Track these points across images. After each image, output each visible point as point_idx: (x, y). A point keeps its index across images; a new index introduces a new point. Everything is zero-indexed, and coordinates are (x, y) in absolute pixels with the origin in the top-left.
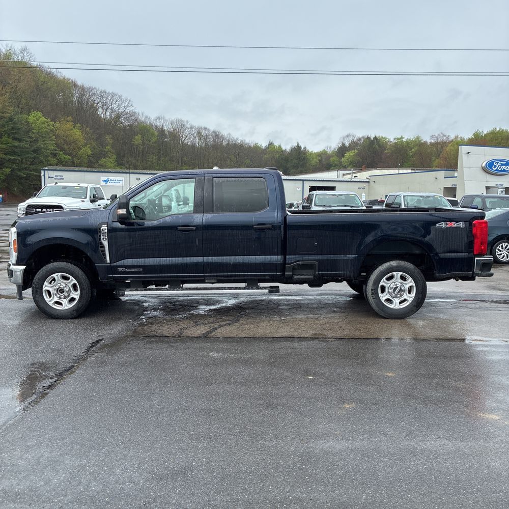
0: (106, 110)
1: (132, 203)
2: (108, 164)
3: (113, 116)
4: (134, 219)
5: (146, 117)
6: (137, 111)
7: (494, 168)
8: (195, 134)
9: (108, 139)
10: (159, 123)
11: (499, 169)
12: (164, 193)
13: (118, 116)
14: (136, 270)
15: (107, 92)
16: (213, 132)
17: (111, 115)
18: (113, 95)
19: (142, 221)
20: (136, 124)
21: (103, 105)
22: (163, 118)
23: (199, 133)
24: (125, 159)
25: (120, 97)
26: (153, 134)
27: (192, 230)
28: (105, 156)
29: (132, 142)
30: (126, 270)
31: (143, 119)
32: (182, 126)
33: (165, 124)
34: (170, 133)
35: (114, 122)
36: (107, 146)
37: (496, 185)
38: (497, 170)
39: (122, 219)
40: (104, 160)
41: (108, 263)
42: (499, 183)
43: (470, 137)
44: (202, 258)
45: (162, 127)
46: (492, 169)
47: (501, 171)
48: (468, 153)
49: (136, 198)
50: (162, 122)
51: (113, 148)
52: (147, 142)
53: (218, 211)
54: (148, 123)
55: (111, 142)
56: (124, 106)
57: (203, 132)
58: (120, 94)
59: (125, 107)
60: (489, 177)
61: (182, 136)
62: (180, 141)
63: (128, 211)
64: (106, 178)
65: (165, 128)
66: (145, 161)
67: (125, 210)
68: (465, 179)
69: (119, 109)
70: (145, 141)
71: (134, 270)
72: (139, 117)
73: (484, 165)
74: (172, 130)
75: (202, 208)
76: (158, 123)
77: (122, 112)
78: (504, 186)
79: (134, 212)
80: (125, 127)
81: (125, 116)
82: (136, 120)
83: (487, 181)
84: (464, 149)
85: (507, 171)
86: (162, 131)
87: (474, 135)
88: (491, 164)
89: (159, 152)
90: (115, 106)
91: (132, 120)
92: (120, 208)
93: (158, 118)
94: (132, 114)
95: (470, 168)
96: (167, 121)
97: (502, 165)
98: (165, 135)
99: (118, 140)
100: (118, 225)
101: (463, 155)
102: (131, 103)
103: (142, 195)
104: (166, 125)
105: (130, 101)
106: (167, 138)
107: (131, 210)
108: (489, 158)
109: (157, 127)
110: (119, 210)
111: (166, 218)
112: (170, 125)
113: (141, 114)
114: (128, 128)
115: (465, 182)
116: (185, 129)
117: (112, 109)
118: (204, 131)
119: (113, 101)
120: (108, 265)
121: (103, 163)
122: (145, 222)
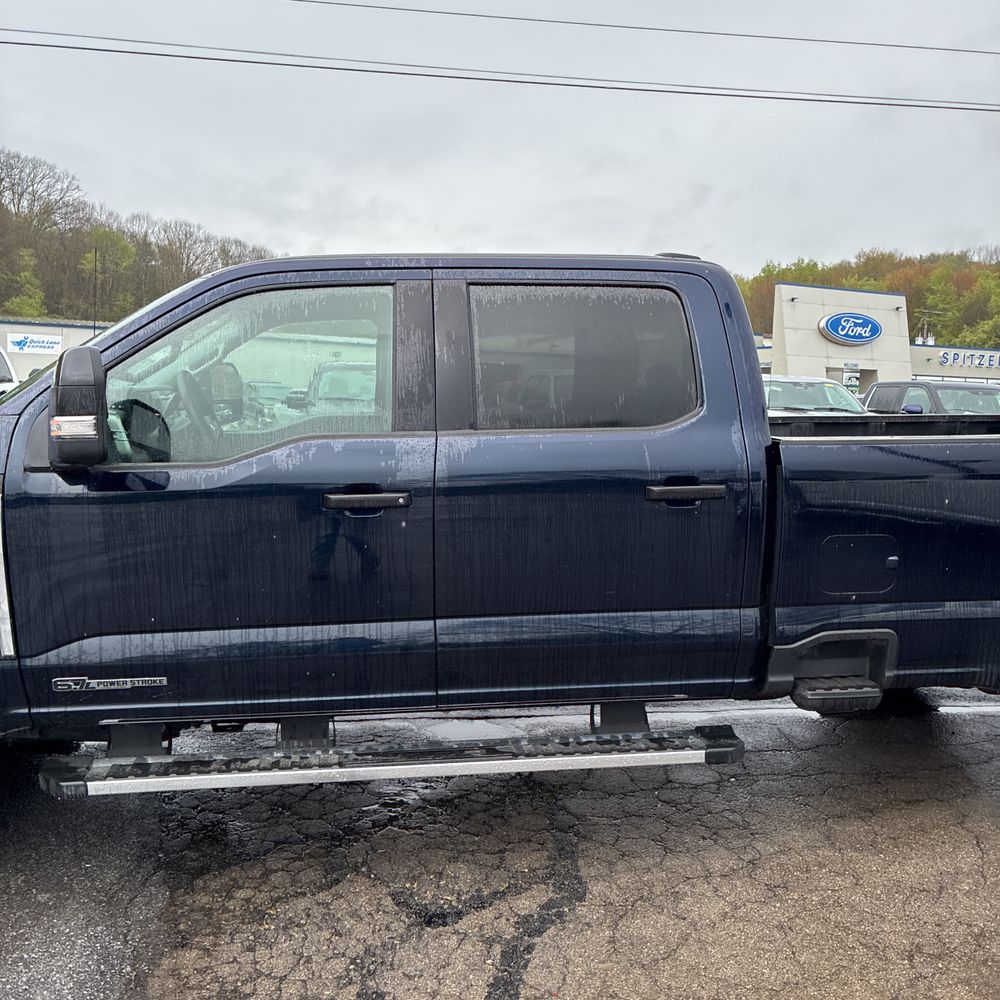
0: (22, 195)
1: (117, 389)
2: (26, 309)
3: (36, 209)
4: (127, 459)
5: (111, 214)
6: (89, 200)
7: (842, 330)
8: (216, 253)
9: (26, 257)
10: (138, 229)
11: (850, 332)
12: (226, 353)
13: (48, 210)
14: (139, 682)
15: (23, 157)
16: (253, 250)
17: (31, 206)
18: (36, 164)
19: (156, 467)
20: (87, 228)
21: (13, 185)
22: (147, 218)
23: (224, 251)
24: (65, 301)
25: (52, 168)
26: (125, 249)
27: (391, 506)
28: (18, 292)
29: (80, 267)
30: (94, 683)
31: (104, 217)
32: (188, 235)
33: (150, 231)
34: (161, 249)
35: (39, 221)
36: (24, 270)
37: (845, 365)
38: (846, 335)
39: (74, 462)
40: (18, 300)
41: (9, 658)
42: (850, 362)
43: (757, 274)
44: (431, 622)
45: (146, 235)
46: (838, 333)
47: (854, 337)
48: (793, 300)
49: (137, 365)
50: (145, 226)
51: (36, 276)
52: (112, 267)
53: (495, 424)
54: (115, 226)
55: (32, 263)
56: (59, 187)
57: (234, 250)
58: (50, 162)
59: (62, 189)
60: (832, 349)
61: (188, 256)
62: (184, 266)
63: (102, 425)
64: (20, 337)
65: (152, 239)
66: (107, 306)
67: (91, 419)
68: (788, 352)
69: (49, 195)
70: (108, 264)
71: (128, 683)
72: (95, 214)
73: (823, 324)
74: (166, 242)
75: (427, 412)
76: (136, 228)
77: (57, 202)
78: (860, 367)
79: (126, 424)
80: (62, 234)
81: (64, 210)
82: (88, 220)
83: (827, 357)
84: (783, 291)
85: (866, 337)
86: (144, 245)
87: (764, 270)
88: (835, 323)
89: (139, 289)
90: (40, 188)
91: (79, 219)
92: (62, 410)
93: (135, 218)
94: (79, 206)
95: (796, 329)
96: (156, 223)
97: (856, 325)
98: (152, 253)
99: (47, 260)
100: (56, 485)
101: (784, 304)
102: (74, 182)
103: (159, 353)
104: (153, 232)
105: (73, 178)
106: (156, 261)
107: (114, 419)
108: (833, 311)
109: (133, 236)
110: (57, 418)
111: (277, 452)
112: (163, 232)
113: (98, 209)
114: (70, 234)
115: (789, 358)
116: (195, 242)
117: (34, 193)
118: (234, 247)
119: (35, 177)
120: (8, 664)
121: (12, 307)
122: (172, 473)
